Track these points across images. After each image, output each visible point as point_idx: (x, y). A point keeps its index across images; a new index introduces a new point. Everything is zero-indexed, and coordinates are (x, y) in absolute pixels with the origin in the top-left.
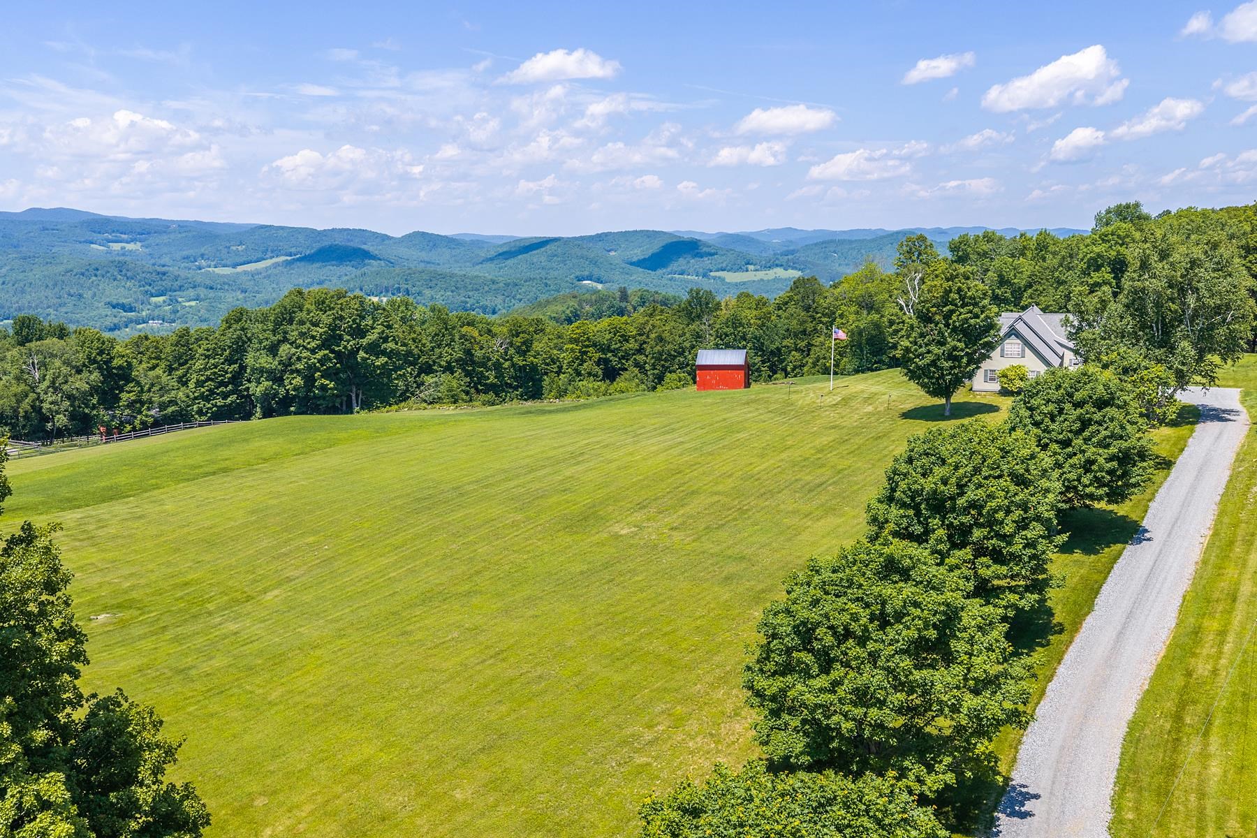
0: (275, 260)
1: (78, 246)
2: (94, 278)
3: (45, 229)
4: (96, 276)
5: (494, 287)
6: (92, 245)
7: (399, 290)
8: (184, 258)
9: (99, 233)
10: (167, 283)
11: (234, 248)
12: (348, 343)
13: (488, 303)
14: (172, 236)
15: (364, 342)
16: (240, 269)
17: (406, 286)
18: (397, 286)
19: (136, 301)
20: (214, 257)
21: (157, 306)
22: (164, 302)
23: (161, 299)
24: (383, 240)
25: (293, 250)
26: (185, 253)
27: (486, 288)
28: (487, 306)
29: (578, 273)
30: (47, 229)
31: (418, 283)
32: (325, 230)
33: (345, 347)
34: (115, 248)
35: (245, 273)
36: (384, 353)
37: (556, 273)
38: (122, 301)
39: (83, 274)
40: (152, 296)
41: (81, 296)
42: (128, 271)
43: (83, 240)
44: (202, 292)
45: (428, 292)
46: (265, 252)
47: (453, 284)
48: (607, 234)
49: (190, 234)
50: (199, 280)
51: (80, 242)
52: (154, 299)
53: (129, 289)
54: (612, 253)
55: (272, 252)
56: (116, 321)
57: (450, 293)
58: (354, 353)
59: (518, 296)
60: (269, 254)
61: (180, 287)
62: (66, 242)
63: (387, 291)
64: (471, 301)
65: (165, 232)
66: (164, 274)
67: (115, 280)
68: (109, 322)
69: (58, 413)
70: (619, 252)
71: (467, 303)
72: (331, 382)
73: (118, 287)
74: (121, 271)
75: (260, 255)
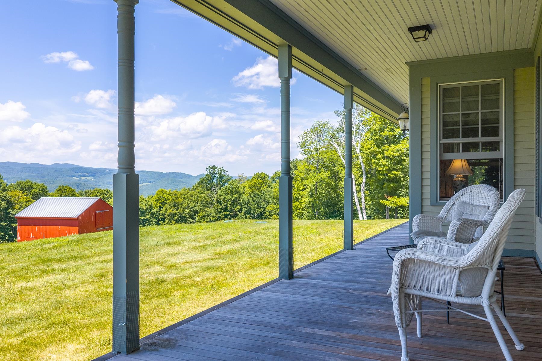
1: (68, 178)
3: (56, 171)
6: (74, 177)
8: (108, 183)
9: (77, 173)
24: (189, 177)
30: (57, 171)
32: (166, 173)
34: (83, 179)
42: (81, 187)
43: (70, 175)
51: (69, 176)
62: (64, 176)
74: (78, 187)
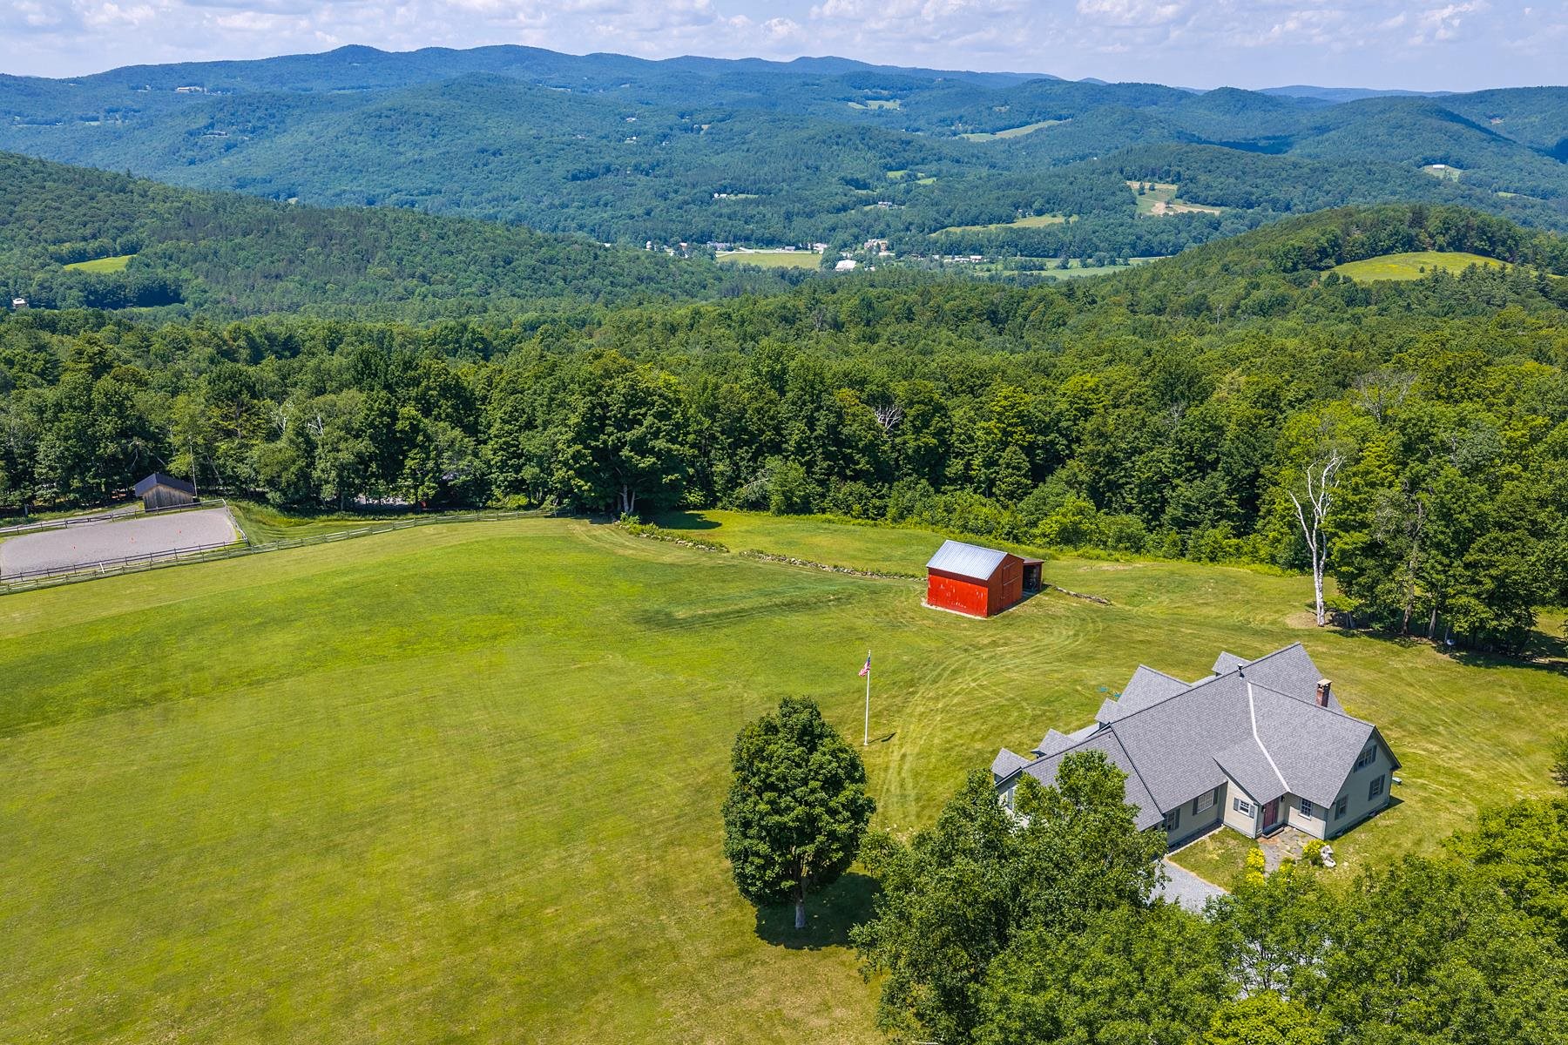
0: (1041, 125)
1: (835, 104)
2: (835, 147)
3: (806, 84)
4: (837, 144)
5: (1295, 173)
6: (850, 104)
7: (1168, 173)
8: (941, 121)
9: (864, 87)
10: (909, 155)
11: (997, 109)
12: (610, 437)
13: (1281, 197)
14: (934, 93)
15: (629, 436)
16: (999, 135)
17: (1178, 169)
18: (1166, 168)
19: (872, 177)
20: (974, 120)
21: (893, 183)
22: (902, 177)
23: (899, 174)
25: (1063, 112)
26: (943, 114)
27: (1284, 175)
28: (1278, 200)
29: (1428, 154)
30: (808, 84)
31: (1194, 165)
33: (605, 442)
34: (872, 107)
35: (1003, 141)
36: (651, 451)
37: (1395, 152)
38: (859, 176)
39: (824, 142)
40: (891, 169)
41: (817, 168)
43: (841, 96)
44: (945, 166)
45: (1203, 178)
46: (1031, 115)
47: (1240, 167)
48: (1492, 93)
49: (953, 91)
50: (946, 150)
51: (839, 100)
52: (891, 174)
53: (869, 161)
54: (1498, 121)
55: (1039, 114)
56: (845, 200)
57: (1232, 180)
58: (617, 449)
59: (1327, 187)
60: (1035, 117)
61: (923, 159)
62: (824, 99)
63: (1154, 174)
64: (1257, 192)
65: (927, 87)
66: (909, 143)
67: (856, 149)
68: (838, 201)
69: (327, 482)
70: (1507, 119)
71: (1253, 194)
72: (586, 482)
73: (858, 158)
74: (865, 139)
75: (1024, 118)
